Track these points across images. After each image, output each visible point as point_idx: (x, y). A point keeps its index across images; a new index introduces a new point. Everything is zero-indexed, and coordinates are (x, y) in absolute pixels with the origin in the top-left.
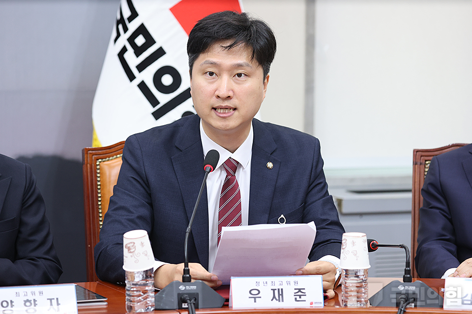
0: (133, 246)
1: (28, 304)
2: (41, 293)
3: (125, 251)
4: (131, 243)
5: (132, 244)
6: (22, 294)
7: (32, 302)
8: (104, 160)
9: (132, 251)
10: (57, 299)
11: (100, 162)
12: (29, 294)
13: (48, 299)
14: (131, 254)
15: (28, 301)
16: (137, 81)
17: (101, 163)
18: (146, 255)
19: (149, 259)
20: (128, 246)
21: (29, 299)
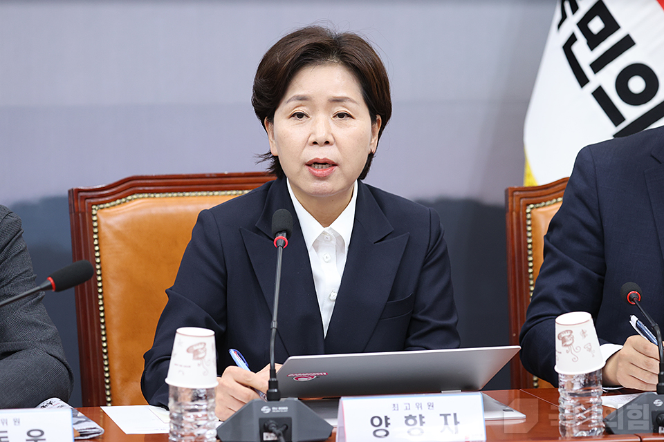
0: (569, 336)
1: (411, 422)
2: (430, 405)
3: (558, 343)
4: (567, 331)
5: (569, 334)
6: (402, 407)
7: (418, 419)
8: (538, 205)
9: (568, 343)
10: (455, 414)
11: (532, 209)
12: (413, 407)
13: (441, 415)
14: (567, 348)
15: (410, 417)
16: (591, 87)
17: (533, 211)
18: (590, 350)
19: (593, 356)
20: (563, 335)
21: (413, 415)
